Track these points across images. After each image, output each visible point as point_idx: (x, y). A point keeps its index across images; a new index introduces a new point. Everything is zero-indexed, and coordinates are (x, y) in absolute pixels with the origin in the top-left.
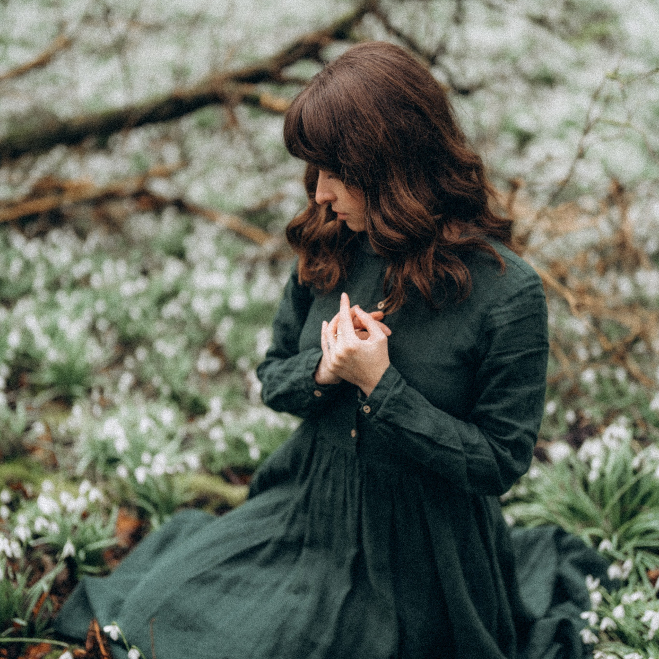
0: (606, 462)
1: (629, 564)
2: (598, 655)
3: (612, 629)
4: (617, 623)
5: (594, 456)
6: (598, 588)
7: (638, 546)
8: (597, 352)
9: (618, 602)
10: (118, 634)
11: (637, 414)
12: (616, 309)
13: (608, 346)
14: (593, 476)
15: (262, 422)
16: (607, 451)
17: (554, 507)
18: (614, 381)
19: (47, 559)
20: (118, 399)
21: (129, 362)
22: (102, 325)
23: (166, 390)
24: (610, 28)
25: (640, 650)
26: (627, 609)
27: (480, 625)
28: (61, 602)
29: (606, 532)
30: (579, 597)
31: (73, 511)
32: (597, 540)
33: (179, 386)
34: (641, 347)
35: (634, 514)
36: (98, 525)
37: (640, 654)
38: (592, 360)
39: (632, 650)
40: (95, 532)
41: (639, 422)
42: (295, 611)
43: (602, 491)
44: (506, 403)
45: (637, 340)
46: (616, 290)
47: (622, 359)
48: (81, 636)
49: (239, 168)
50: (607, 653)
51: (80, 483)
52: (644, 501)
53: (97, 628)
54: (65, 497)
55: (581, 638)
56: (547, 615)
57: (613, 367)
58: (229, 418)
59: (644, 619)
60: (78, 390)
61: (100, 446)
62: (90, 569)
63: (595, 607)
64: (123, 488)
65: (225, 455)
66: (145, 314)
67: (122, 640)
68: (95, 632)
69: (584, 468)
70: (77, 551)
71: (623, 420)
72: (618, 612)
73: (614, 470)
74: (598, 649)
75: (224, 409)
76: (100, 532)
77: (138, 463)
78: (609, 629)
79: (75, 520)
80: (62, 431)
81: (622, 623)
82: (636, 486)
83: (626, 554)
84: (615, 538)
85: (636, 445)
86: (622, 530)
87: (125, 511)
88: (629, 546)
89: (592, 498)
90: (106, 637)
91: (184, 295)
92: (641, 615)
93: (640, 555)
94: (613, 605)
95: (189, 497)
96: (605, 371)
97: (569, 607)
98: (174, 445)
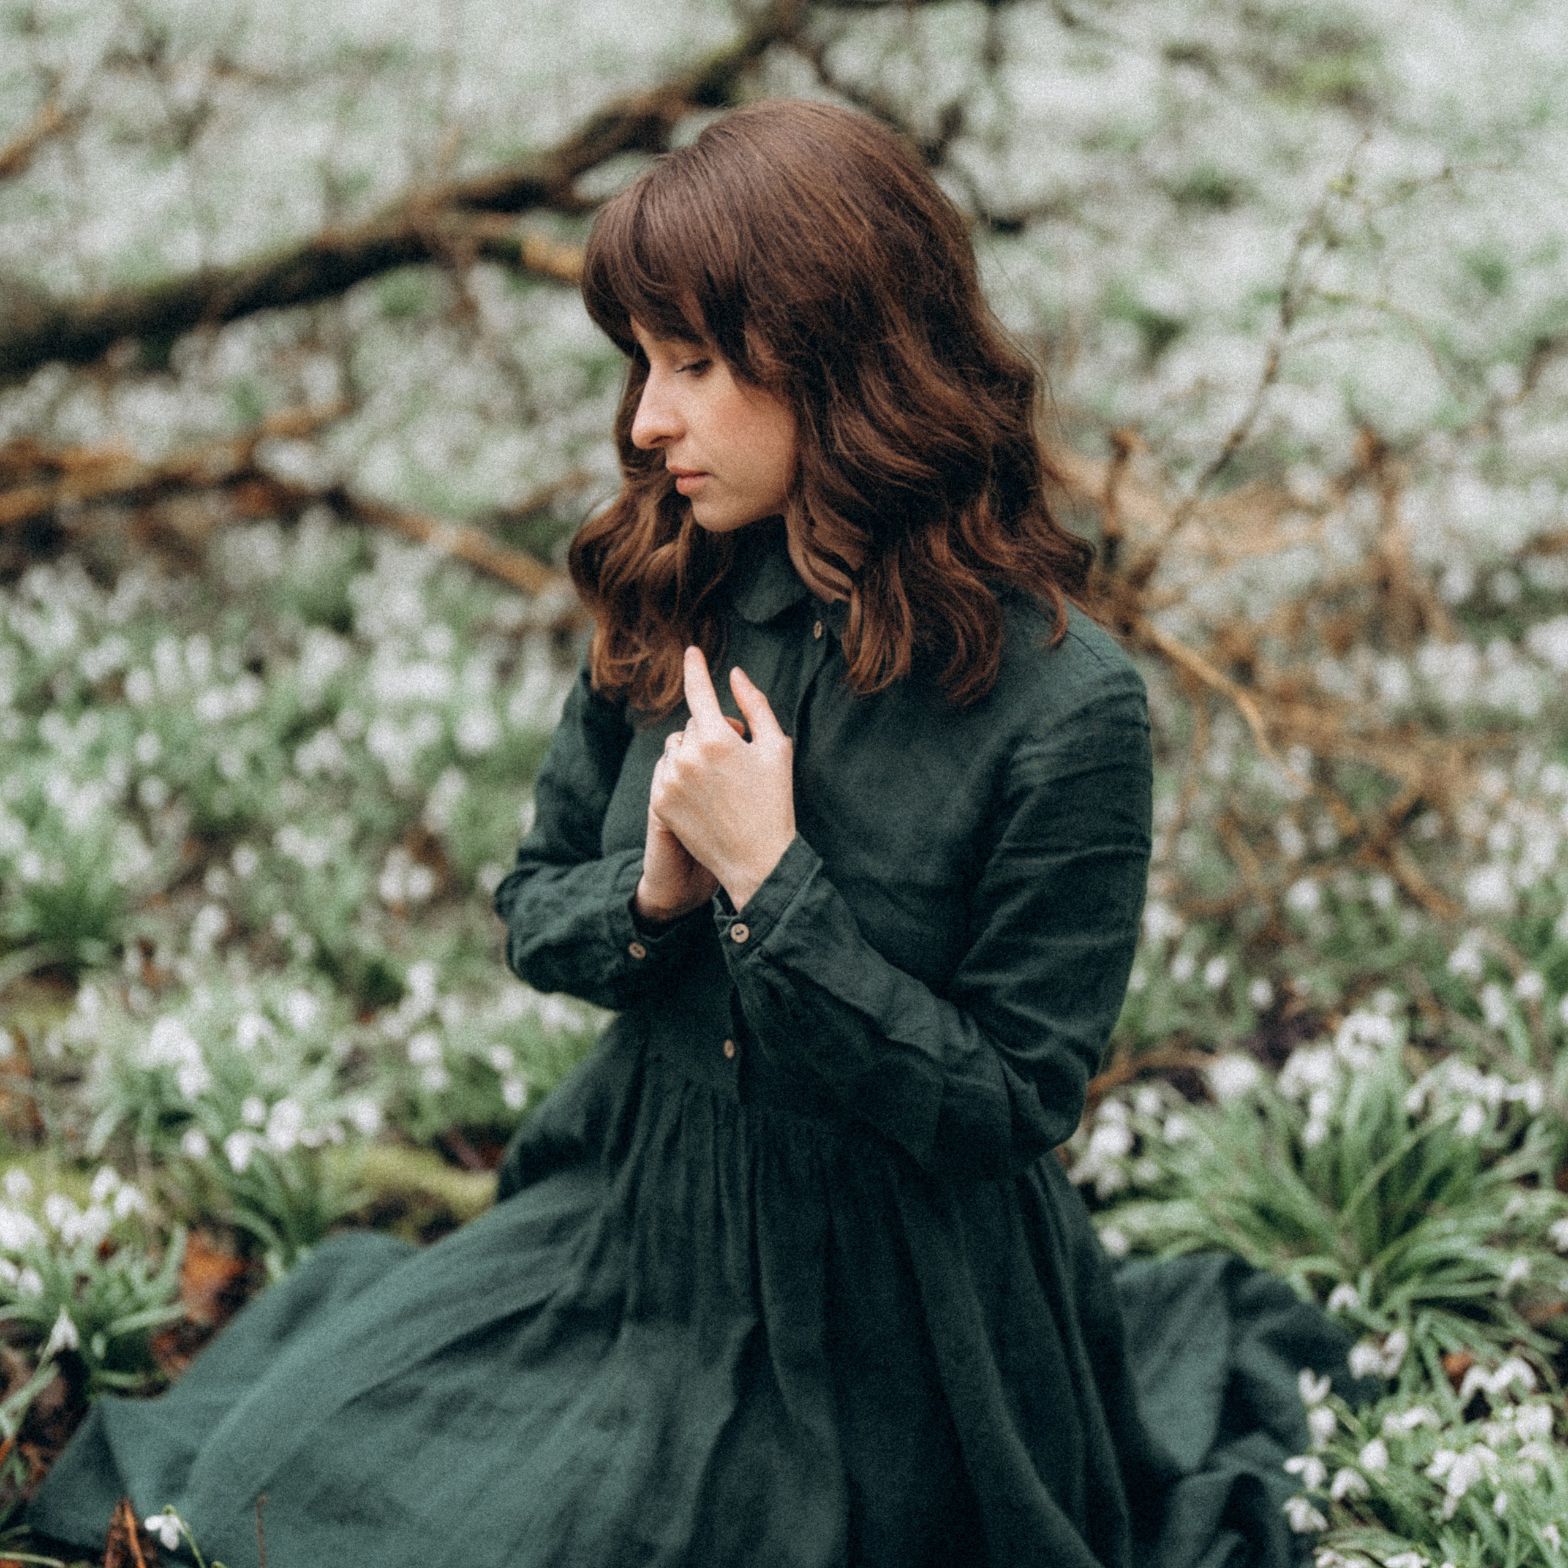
0: (1343, 1098)
1: (1398, 1341)
2: (1325, 1558)
3: (1358, 1495)
4: (1369, 1481)
5: (1317, 1086)
6: (1326, 1401)
7: (1417, 1297)
8: (1327, 836)
9: (1373, 1431)
10: (180, 1534)
11: (1420, 984)
12: (1368, 737)
13: (1351, 824)
14: (1314, 1134)
15: (533, 1018)
16: (1346, 1072)
17: (1222, 1208)
18: (1367, 907)
19: (16, 1358)
20: (187, 969)
21: (216, 880)
22: (153, 792)
23: (304, 947)
24: (1364, 71)
25: (1421, 1547)
26: (1393, 1447)
27: (1041, 1494)
28: (47, 1460)
29: (1347, 1265)
30: (1281, 1420)
31: (78, 1240)
32: (1324, 1286)
33: (335, 937)
34: (1429, 826)
35: (1412, 1221)
36: (137, 1274)
37: (1421, 1555)
38: (1314, 858)
39: (1407, 1545)
40: (130, 1290)
41: (1425, 1003)
42: (600, 1469)
43: (1336, 1170)
44: (1032, 970)
45: (1417, 809)
46: (1371, 689)
47: (1384, 856)
48: (91, 1541)
49: (483, 412)
50: (1344, 1553)
51: (94, 1174)
52: (1433, 1189)
53: (130, 1522)
54: (56, 1208)
55: (1286, 1519)
56: (1206, 1467)
57: (1363, 874)
58: (453, 1011)
59: (1434, 1472)
60: (93, 950)
61: (143, 1081)
62: (119, 1379)
63: (1320, 1445)
64: (201, 1184)
65: (444, 1099)
66: (255, 764)
67: (190, 1550)
68: (126, 1531)
69: (1291, 1114)
70: (86, 1337)
71: (1387, 999)
72: (1373, 1455)
73: (1364, 1116)
74: (1325, 1543)
75: (442, 988)
76: (144, 1290)
77: (233, 1123)
78: (1353, 1496)
79: (84, 1261)
80: (53, 1048)
81: (1382, 1480)
82: (1416, 1157)
83: (1392, 1316)
84: (1367, 1279)
85: (1416, 1057)
86: (1382, 1261)
87: (205, 1239)
88: (1399, 1298)
89: (1312, 1187)
90: (151, 1541)
91: (349, 719)
92: (1426, 1462)
93: (1426, 1318)
94: (1362, 1438)
95: (356, 1203)
96: (1346, 884)
97: (1259, 1444)
98: (322, 1077)
